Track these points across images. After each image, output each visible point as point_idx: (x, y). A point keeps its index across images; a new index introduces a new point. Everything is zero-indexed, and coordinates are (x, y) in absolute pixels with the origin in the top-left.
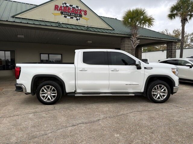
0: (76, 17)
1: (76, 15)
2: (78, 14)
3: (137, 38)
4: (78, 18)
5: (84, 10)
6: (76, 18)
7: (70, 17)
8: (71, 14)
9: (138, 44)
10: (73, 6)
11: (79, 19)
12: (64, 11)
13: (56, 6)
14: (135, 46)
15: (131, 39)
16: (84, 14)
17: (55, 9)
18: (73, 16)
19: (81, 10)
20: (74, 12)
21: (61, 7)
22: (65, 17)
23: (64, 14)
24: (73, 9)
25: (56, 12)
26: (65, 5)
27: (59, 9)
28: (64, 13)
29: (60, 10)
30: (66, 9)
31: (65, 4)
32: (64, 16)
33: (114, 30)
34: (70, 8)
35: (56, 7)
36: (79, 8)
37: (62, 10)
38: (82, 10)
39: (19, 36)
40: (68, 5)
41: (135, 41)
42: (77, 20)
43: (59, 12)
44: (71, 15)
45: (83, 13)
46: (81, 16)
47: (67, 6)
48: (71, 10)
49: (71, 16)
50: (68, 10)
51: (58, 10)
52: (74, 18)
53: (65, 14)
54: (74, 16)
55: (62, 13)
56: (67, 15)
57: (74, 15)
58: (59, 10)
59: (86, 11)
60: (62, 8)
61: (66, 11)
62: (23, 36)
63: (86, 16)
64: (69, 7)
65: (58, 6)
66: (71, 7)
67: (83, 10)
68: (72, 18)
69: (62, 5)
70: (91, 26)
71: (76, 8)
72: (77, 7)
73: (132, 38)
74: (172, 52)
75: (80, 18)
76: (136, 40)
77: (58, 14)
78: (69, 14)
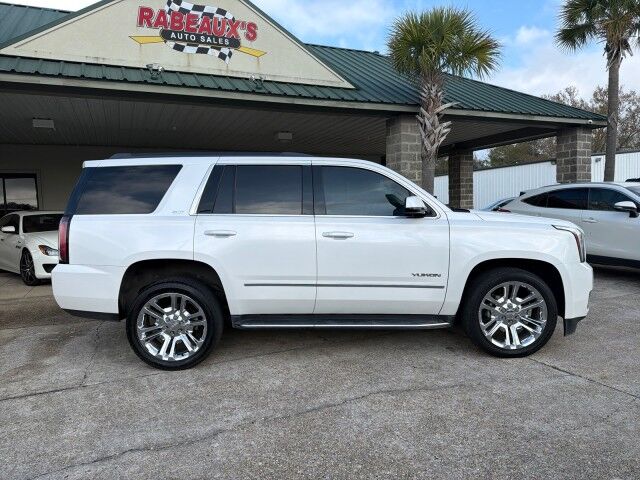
0: (219, 49)
1: (217, 40)
2: (224, 38)
3: (438, 114)
4: (225, 51)
5: (248, 21)
6: (217, 53)
7: (196, 49)
8: (198, 36)
9: (444, 137)
10: (205, 11)
11: (230, 54)
12: (173, 26)
13: (143, 10)
14: (432, 145)
15: (419, 118)
16: (248, 37)
17: (141, 23)
18: (205, 43)
19: (234, 23)
20: (208, 29)
21: (162, 13)
22: (179, 48)
23: (173, 39)
24: (205, 21)
25: (145, 30)
26: (176, 8)
27: (153, 21)
28: (173, 35)
29: (158, 23)
30: (180, 21)
31: (178, 1)
32: (172, 44)
33: (358, 89)
34: (197, 16)
35: (145, 16)
36: (229, 16)
37: (164, 23)
38: (238, 23)
39: (36, 124)
40: (187, 5)
41: (433, 125)
42: (222, 56)
43: (157, 32)
44: (198, 41)
46: (235, 43)
47: (184, 11)
48: (199, 23)
49: (200, 46)
50: (189, 23)
51: (150, 25)
52: (211, 51)
53: (177, 39)
54: (209, 43)
55: (166, 36)
56: (184, 40)
57: (209, 40)
58: (156, 25)
59: (255, 26)
60: (165, 18)
61: (181, 27)
62: (50, 124)
63: (254, 44)
64: (192, 12)
65: (150, 11)
66: (200, 14)
67: (243, 23)
68: (203, 51)
69: (167, 8)
70: (274, 76)
71: (216, 15)
72: (221, 12)
73: (423, 116)
74: (574, 161)
75: (232, 50)
76: (437, 123)
77: (152, 39)
78: (193, 38)
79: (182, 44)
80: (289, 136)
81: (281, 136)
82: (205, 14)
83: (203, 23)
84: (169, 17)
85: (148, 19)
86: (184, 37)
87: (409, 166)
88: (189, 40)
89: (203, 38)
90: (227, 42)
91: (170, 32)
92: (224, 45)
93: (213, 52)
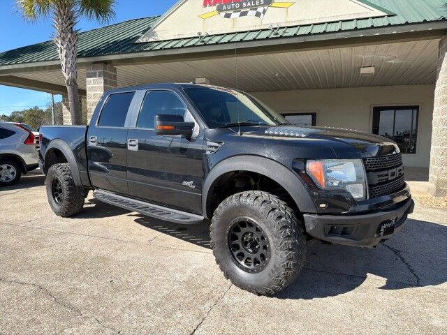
0: (256, 9)
1: (255, 3)
7: (239, 13)
8: (241, 3)
11: (264, 12)
17: (205, 5)
18: (246, 7)
22: (228, 16)
23: (224, 10)
27: (212, 1)
28: (224, 8)
29: (216, 1)
32: (223, 14)
42: (258, 15)
43: (214, 8)
44: (241, 7)
46: (269, 2)
49: (243, 10)
51: (210, 5)
52: (249, 14)
53: (227, 10)
54: (248, 7)
55: (220, 9)
56: (231, 9)
57: (249, 4)
68: (244, 14)
75: (266, 8)
77: (211, 14)
85: (210, 1)
86: (231, 6)
88: (235, 8)
89: (244, 4)
90: (262, 2)
91: (223, 6)
92: (260, 5)
93: (251, 13)
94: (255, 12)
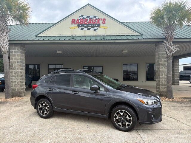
0: (94, 28)
1: (93, 25)
2: (95, 24)
4: (96, 28)
7: (87, 29)
8: (88, 25)
10: (90, 17)
11: (97, 29)
13: (73, 20)
16: (103, 23)
18: (90, 27)
19: (99, 20)
20: (91, 22)
21: (78, 20)
22: (82, 29)
23: (81, 27)
24: (90, 20)
25: (73, 25)
26: (81, 18)
27: (75, 22)
28: (81, 26)
29: (77, 23)
30: (83, 21)
31: (82, 16)
32: (80, 28)
33: (142, 35)
35: (73, 21)
36: (97, 18)
38: (100, 19)
39: (58, 52)
40: (85, 17)
42: (95, 30)
43: (76, 25)
44: (88, 26)
45: (101, 22)
46: (99, 25)
47: (84, 18)
48: (88, 21)
50: (85, 21)
51: (74, 24)
52: (91, 29)
53: (82, 27)
55: (79, 26)
56: (84, 27)
57: (91, 25)
58: (76, 24)
59: (105, 19)
63: (105, 25)
65: (74, 20)
66: (88, 18)
67: (101, 19)
68: (89, 29)
69: (79, 18)
70: (111, 34)
71: (93, 18)
72: (95, 17)
77: (75, 28)
78: (86, 26)
79: (83, 28)
80: (126, 51)
81: (124, 52)
82: (90, 18)
83: (89, 21)
84: (80, 21)
85: (74, 22)
86: (84, 26)
87: (163, 61)
89: (89, 25)
90: (96, 25)
91: (80, 25)
92: (95, 26)
93: (92, 29)
94: (93, 29)
